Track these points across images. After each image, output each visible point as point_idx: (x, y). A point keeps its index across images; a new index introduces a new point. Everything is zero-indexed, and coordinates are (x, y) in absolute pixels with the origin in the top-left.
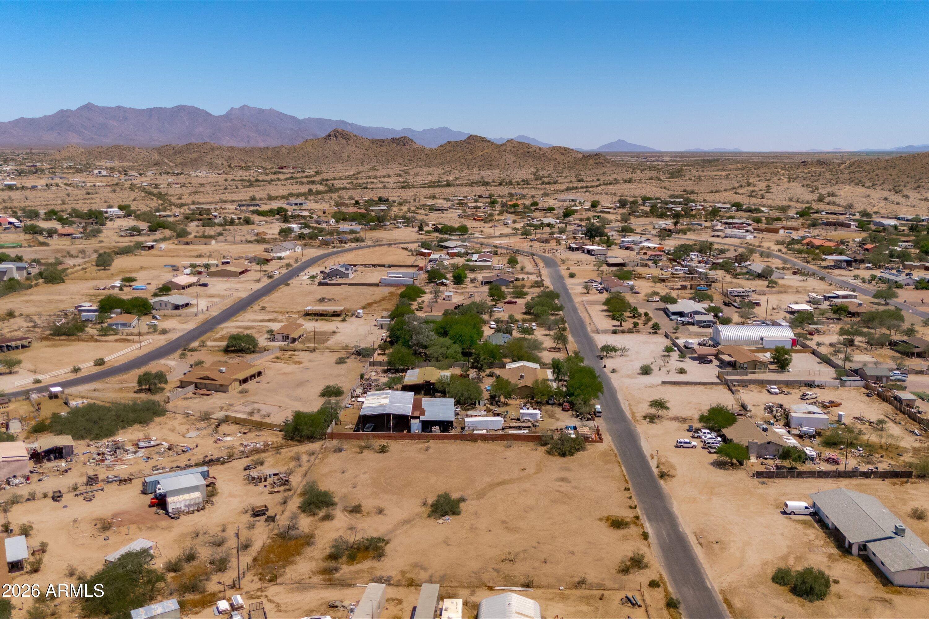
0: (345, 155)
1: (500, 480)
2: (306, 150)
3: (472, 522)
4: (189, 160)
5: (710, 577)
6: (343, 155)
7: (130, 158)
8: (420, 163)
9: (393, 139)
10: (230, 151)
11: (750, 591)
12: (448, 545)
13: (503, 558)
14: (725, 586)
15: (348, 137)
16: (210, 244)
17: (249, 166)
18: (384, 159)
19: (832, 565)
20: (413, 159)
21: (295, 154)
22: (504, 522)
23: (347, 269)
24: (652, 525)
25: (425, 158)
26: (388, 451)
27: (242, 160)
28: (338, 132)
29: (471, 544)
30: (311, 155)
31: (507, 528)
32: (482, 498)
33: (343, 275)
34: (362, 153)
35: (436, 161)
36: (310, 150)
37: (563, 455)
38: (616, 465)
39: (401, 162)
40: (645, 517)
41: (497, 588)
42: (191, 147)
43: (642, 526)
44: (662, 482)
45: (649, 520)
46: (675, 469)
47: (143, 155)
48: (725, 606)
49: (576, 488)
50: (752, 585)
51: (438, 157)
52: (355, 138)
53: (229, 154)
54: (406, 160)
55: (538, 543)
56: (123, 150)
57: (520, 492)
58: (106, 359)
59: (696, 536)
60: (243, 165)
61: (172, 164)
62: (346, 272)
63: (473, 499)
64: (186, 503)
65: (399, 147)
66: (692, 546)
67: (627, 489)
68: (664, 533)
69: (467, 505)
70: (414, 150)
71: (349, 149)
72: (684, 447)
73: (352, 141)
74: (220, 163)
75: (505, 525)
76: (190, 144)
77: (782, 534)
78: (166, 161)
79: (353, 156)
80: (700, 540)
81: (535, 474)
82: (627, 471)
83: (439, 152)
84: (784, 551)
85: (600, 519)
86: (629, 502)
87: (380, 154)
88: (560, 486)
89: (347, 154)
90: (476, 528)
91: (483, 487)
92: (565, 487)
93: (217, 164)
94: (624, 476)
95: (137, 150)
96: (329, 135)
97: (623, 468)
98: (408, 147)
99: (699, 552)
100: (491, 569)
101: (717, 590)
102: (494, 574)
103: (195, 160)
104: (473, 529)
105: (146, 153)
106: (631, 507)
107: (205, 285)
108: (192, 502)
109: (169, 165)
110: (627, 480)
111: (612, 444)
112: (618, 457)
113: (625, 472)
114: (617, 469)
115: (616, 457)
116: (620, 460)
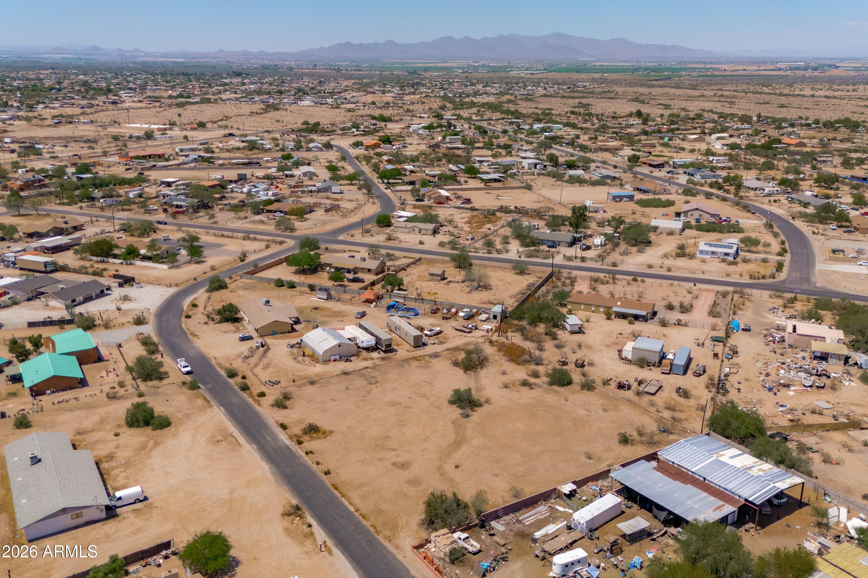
1: (464, 447)
3: (431, 401)
5: (221, 414)
11: (189, 412)
13: (378, 384)
14: (209, 411)
19: (113, 450)
22: (407, 407)
24: (283, 443)
29: (410, 387)
31: (400, 404)
32: (453, 423)
38: (363, 511)
40: (293, 449)
43: (291, 438)
44: (295, 502)
45: (287, 447)
46: (286, 529)
48: (208, 399)
49: (381, 459)
50: (188, 416)
55: (365, 400)
57: (427, 437)
59: (239, 443)
63: (458, 420)
66: (241, 434)
67: (327, 473)
68: (269, 438)
69: (453, 411)
75: (403, 405)
77: (153, 470)
80: (233, 440)
81: (441, 467)
84: (155, 453)
85: (331, 432)
86: (315, 457)
88: (398, 456)
90: (422, 397)
91: (468, 434)
92: (392, 457)
94: (343, 496)
97: (352, 509)
99: (233, 429)
100: (378, 377)
101: (215, 407)
102: (373, 375)
104: (424, 396)
106: (312, 452)
110: (336, 488)
111: (400, 557)
112: (372, 530)
113: (346, 503)
114: (356, 502)
115: (373, 526)
116: (366, 523)
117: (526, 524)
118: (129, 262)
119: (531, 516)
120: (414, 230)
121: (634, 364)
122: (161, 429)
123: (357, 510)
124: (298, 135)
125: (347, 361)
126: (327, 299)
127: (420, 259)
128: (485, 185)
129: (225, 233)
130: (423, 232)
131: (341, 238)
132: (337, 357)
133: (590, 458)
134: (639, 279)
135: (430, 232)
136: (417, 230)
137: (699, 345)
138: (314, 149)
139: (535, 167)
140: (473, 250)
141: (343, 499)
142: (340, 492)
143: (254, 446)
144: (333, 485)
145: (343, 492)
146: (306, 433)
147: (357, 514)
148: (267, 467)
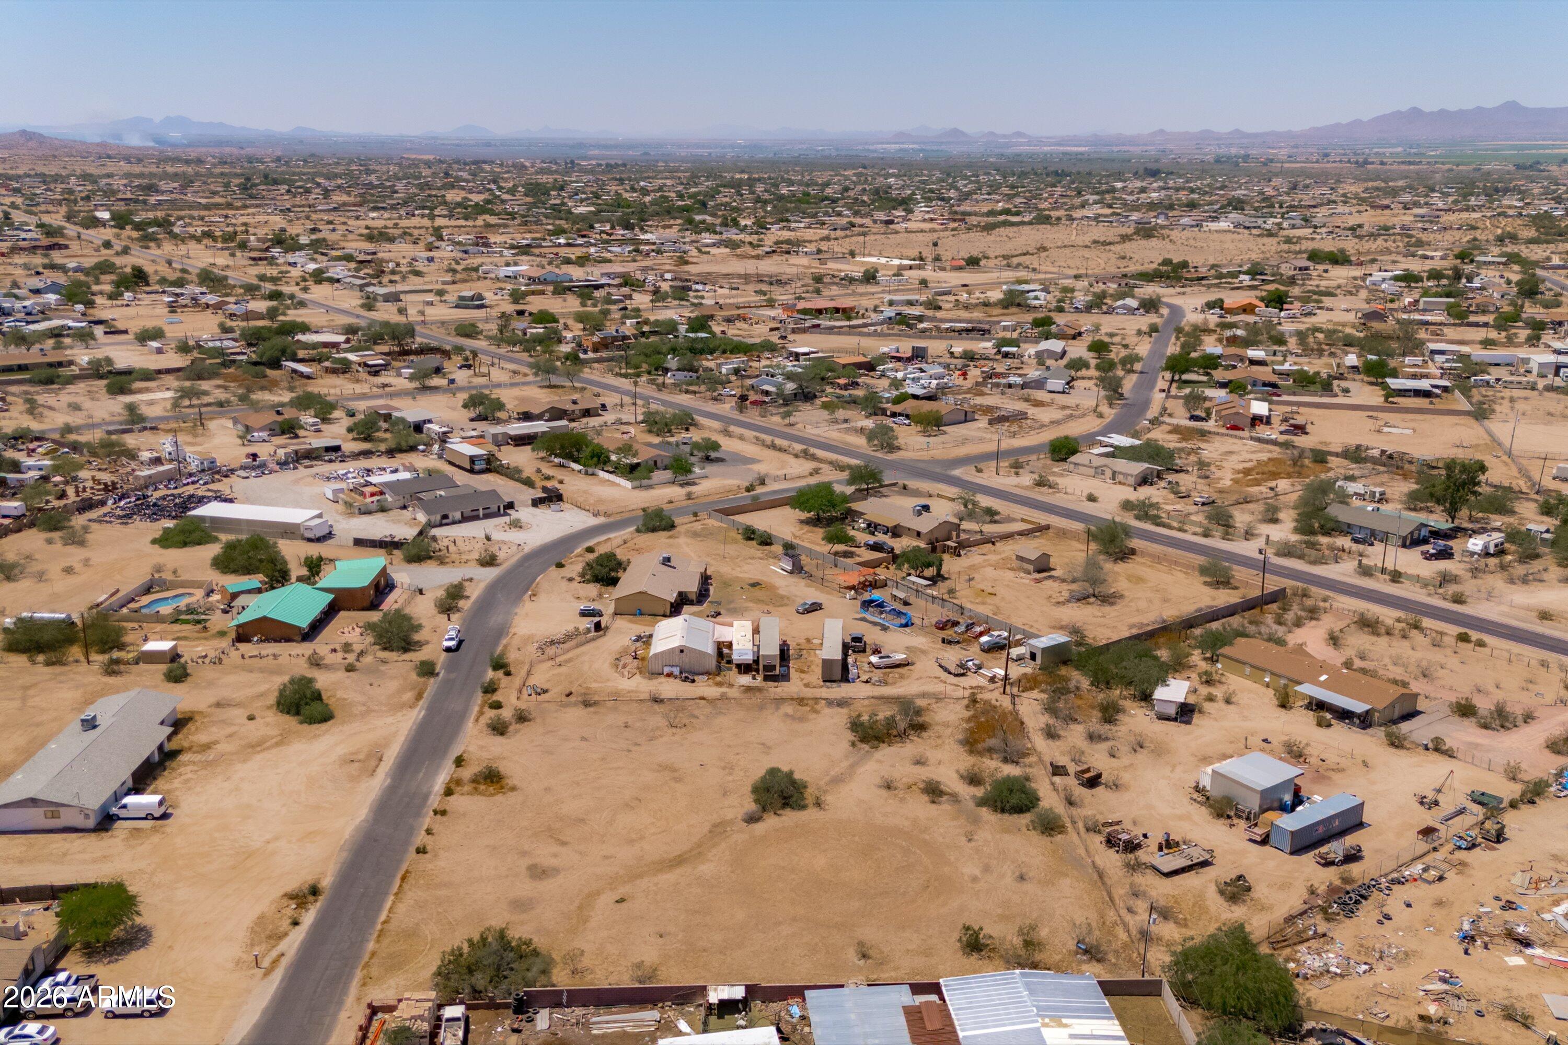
1: (679, 871)
3: (731, 778)
5: (412, 721)
11: (377, 708)
12: (763, 744)
13: (684, 730)
14: (402, 713)
19: (222, 738)
22: (678, 780)
29: (729, 746)
31: (675, 770)
32: (715, 826)
38: (392, 925)
40: (431, 801)
43: (449, 782)
44: (327, 880)
45: (426, 796)
46: (260, 918)
48: (425, 695)
49: (524, 853)
50: (367, 713)
55: (629, 751)
57: (642, 838)
59: (374, 772)
63: (731, 822)
66: (397, 757)
69: (742, 806)
75: (676, 775)
80: (374, 764)
81: (598, 893)
82: (379, 910)
84: (259, 756)
85: (512, 789)
86: (439, 822)
88: (555, 855)
90: (724, 768)
91: (714, 851)
92: (545, 854)
94: (398, 893)
97: (383, 917)
99: (395, 749)
100: (702, 717)
101: (417, 709)
102: (696, 712)
104: (729, 768)
106: (444, 813)
110: (403, 879)
112: (366, 958)
113: (388, 904)
114: (401, 908)
115: (373, 954)
116: (371, 946)
117: (595, 1032)
118: (590, 470)
119: (615, 1022)
120: (1103, 473)
121: (1211, 806)
122: (310, 723)
123: (385, 922)
124: (1123, 284)
125: (686, 679)
126: (791, 573)
127: (1047, 527)
128: (1386, 401)
129: (778, 442)
130: (1120, 478)
131: (957, 472)
132: (676, 671)
133: (864, 956)
134: (1474, 635)
135: (1131, 480)
136: (1109, 473)
137: (1422, 803)
138: (1120, 311)
139: (1557, 374)
140: (1175, 524)
141: (392, 898)
142: (401, 886)
143: (389, 781)
144: (407, 872)
145: (406, 886)
146: (475, 781)
147: (379, 927)
148: (363, 817)
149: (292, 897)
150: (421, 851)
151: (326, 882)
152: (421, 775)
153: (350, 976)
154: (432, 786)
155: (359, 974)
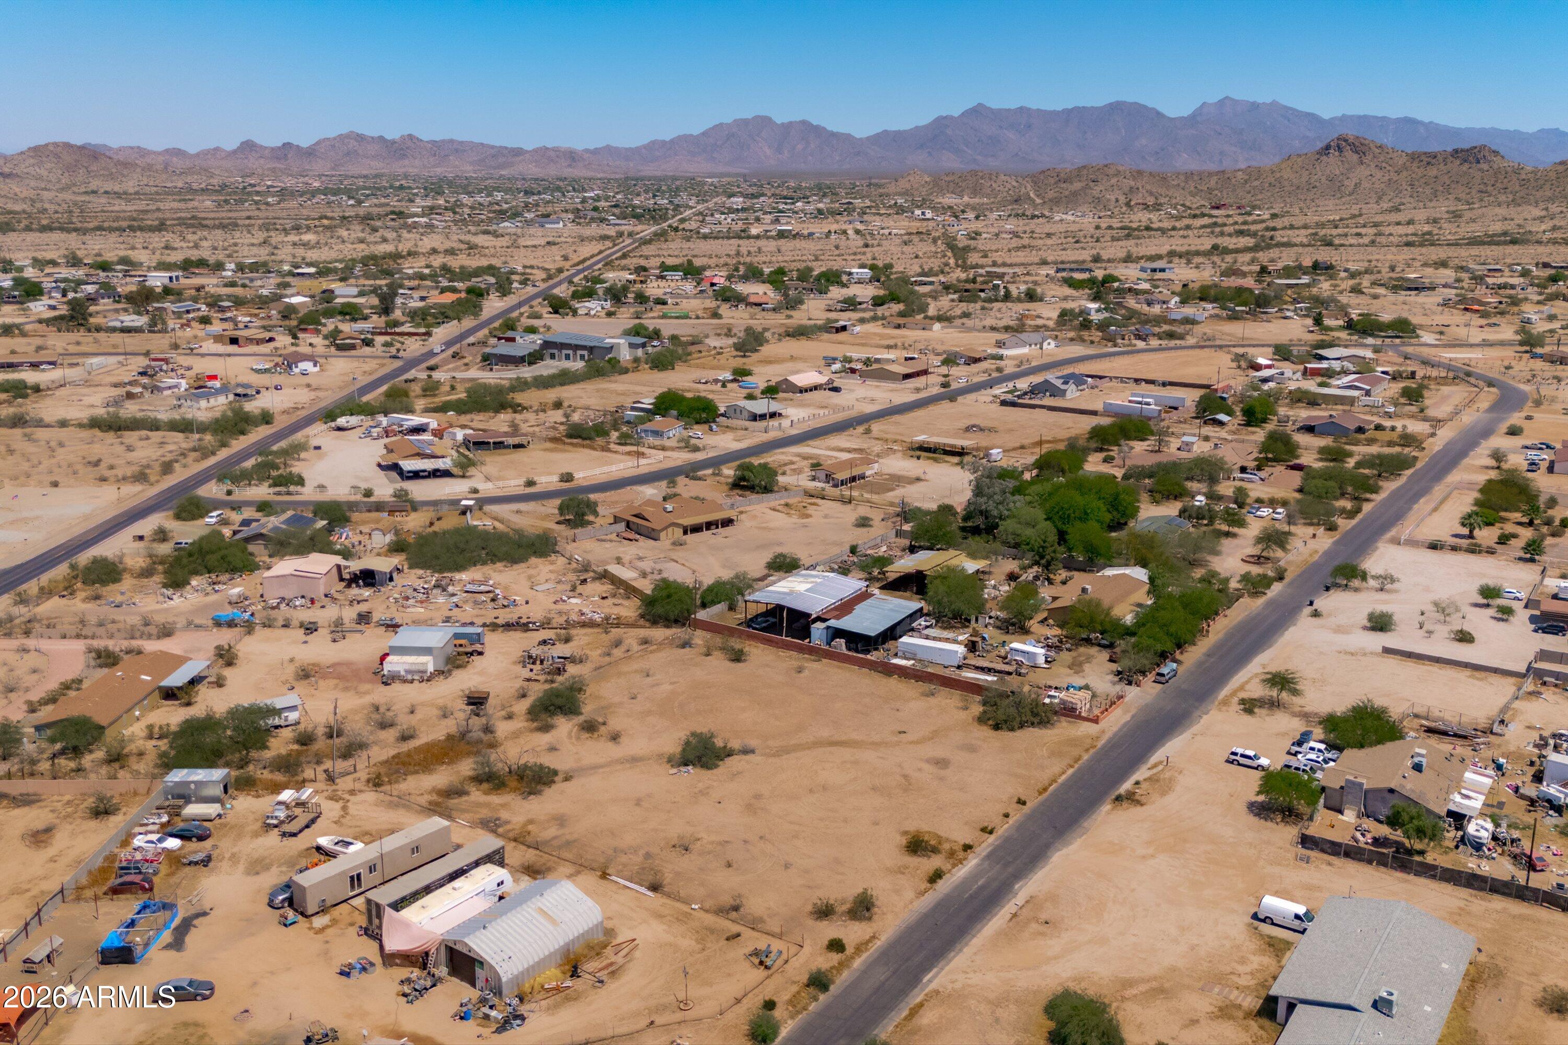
0: (1350, 184)
1: (844, 738)
2: (1278, 175)
3: (715, 784)
4: (1067, 193)
6: (1346, 183)
7: (989, 191)
8: (1502, 198)
9: (1456, 151)
10: (1134, 179)
11: (983, 1008)
12: (638, 805)
14: (953, 987)
15: (1363, 148)
16: (931, 330)
17: (1160, 205)
18: (1428, 191)
20: (1490, 188)
21: (1256, 183)
22: (758, 797)
23: (1066, 383)
25: (1517, 188)
26: (745, 661)
27: (1151, 194)
28: (1346, 141)
29: (670, 812)
30: (1286, 183)
31: (749, 805)
32: (780, 756)
33: (1057, 392)
34: (1387, 178)
35: (1539, 194)
36: (1287, 174)
37: (997, 727)
38: (1067, 762)
39: (1463, 196)
41: (613, 878)
42: (1085, 172)
43: (958, 862)
46: (1163, 795)
47: (1009, 186)
49: (942, 779)
50: (999, 1002)
51: (1548, 186)
52: (1378, 151)
53: (1132, 183)
54: (1474, 192)
55: (762, 837)
56: (982, 178)
57: (845, 762)
58: (576, 476)
59: (1028, 902)
60: (1151, 201)
61: (1038, 201)
62: (1063, 387)
63: (764, 754)
64: (407, 667)
65: (1466, 166)
66: (996, 914)
70: (1497, 172)
71: (1362, 172)
72: (1239, 764)
73: (1370, 157)
74: (1113, 198)
75: (753, 801)
76: (1084, 167)
77: (1195, 947)
78: (1032, 195)
79: (1366, 184)
80: (1024, 911)
81: (911, 743)
82: (1073, 775)
83: (1553, 175)
84: (1152, 971)
85: (906, 833)
86: (995, 822)
87: (1423, 180)
88: (921, 770)
89: (1354, 181)
90: (706, 794)
91: (804, 741)
92: (925, 774)
93: (1109, 200)
94: (1055, 781)
95: (1002, 177)
96: (1328, 147)
97: (1070, 771)
98: (1485, 166)
100: (643, 852)
101: (931, 988)
102: (638, 860)
103: (1075, 194)
104: (702, 793)
105: (1015, 184)
106: (985, 830)
107: (836, 390)
108: (414, 668)
109: (1034, 201)
110: (1045, 789)
111: (1115, 729)
112: (1092, 751)
113: (1064, 777)
114: (1056, 769)
115: (1087, 750)
116: (1086, 757)
123: (1072, 766)
141: (1059, 781)
142: (1050, 785)
143: (1017, 887)
144: (1040, 793)
145: (1046, 783)
146: (935, 850)
147: (1077, 766)
148: (1058, 854)
149: (1139, 803)
150: (1022, 802)
151: (1106, 807)
152: (980, 883)
153: (1104, 746)
154: (978, 865)
155: (1100, 744)
